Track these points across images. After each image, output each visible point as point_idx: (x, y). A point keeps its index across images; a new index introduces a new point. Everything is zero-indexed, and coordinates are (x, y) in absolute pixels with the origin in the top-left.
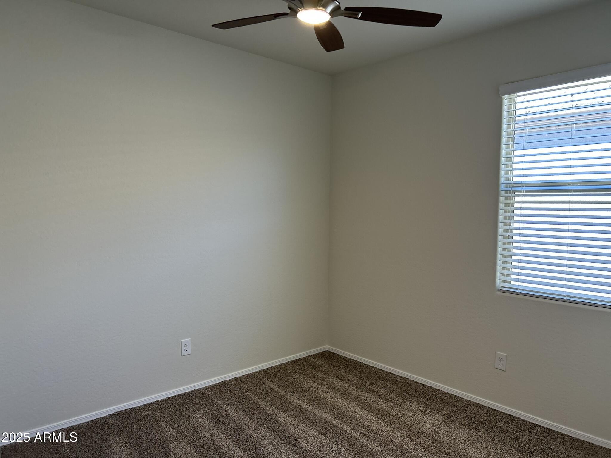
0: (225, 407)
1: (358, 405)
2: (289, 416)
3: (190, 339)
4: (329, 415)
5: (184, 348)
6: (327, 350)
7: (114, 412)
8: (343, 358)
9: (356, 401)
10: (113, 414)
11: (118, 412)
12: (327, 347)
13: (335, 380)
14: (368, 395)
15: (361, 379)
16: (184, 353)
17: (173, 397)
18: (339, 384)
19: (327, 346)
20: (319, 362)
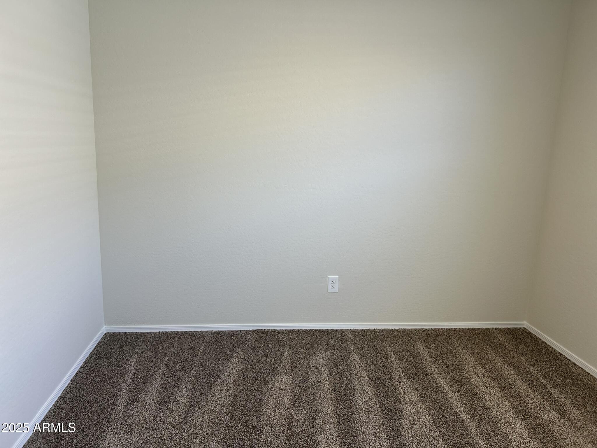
0: (354, 356)
1: (513, 407)
2: (413, 389)
3: (338, 276)
4: (464, 406)
5: (330, 285)
6: (524, 328)
7: (257, 329)
8: (540, 342)
9: (515, 402)
10: (256, 330)
11: (261, 329)
12: (524, 324)
13: (506, 366)
14: (539, 399)
15: (546, 375)
16: (330, 290)
17: (315, 331)
18: (508, 373)
19: (525, 322)
20: (502, 339)
